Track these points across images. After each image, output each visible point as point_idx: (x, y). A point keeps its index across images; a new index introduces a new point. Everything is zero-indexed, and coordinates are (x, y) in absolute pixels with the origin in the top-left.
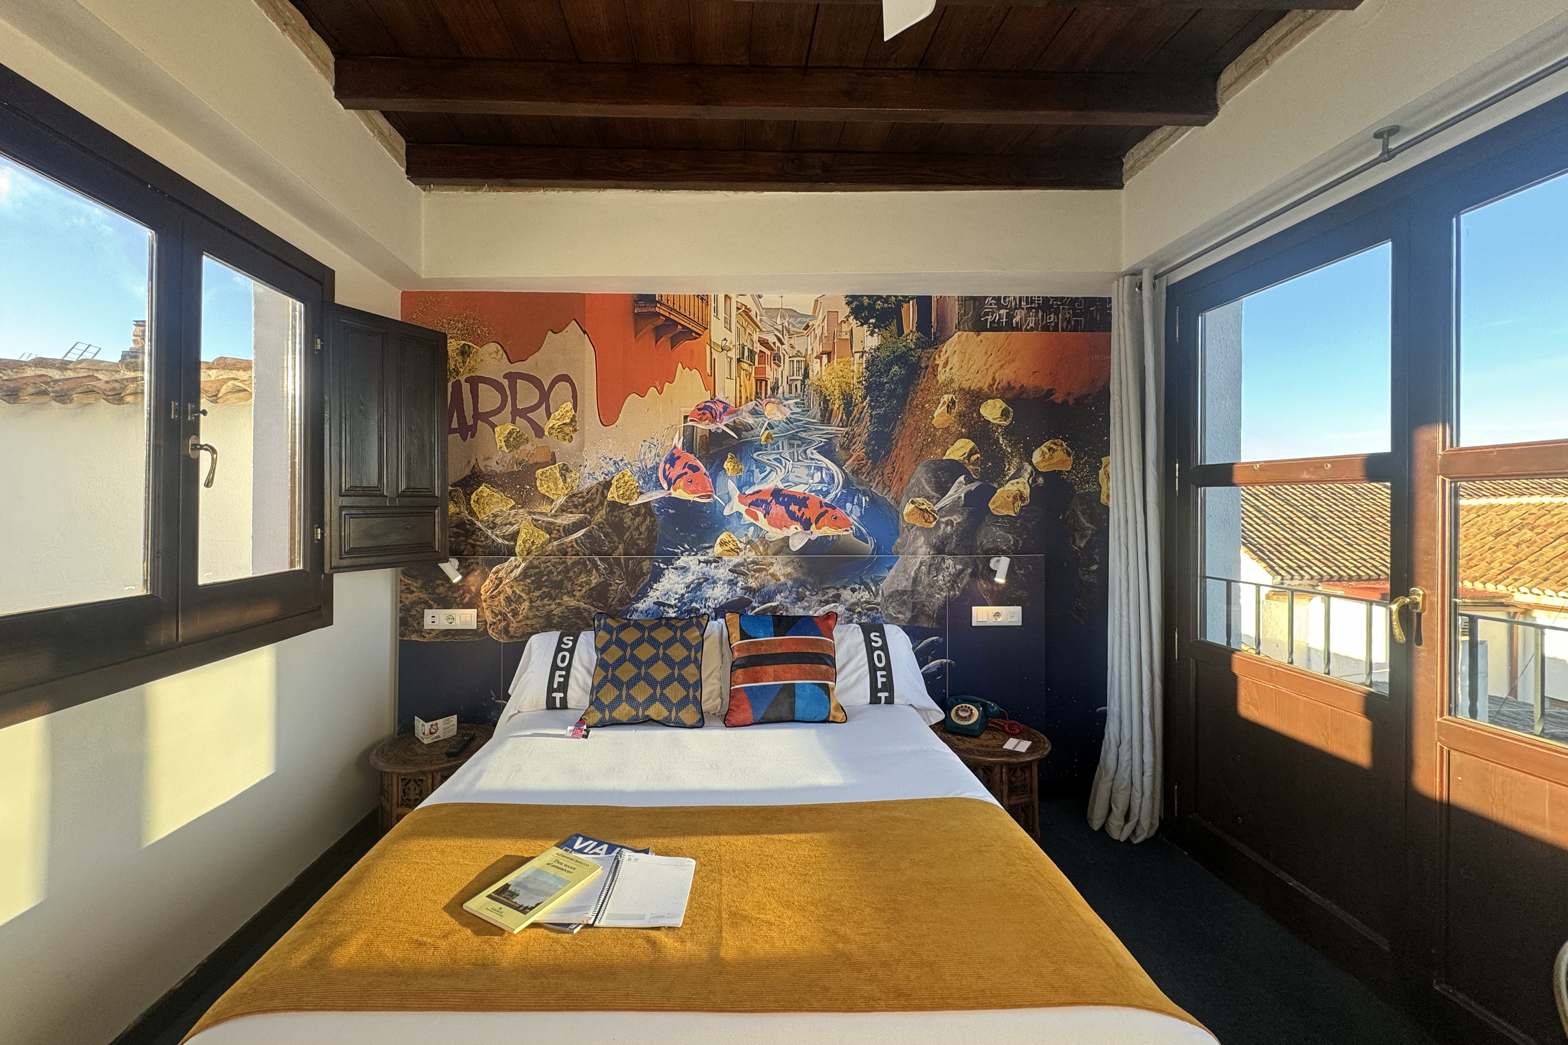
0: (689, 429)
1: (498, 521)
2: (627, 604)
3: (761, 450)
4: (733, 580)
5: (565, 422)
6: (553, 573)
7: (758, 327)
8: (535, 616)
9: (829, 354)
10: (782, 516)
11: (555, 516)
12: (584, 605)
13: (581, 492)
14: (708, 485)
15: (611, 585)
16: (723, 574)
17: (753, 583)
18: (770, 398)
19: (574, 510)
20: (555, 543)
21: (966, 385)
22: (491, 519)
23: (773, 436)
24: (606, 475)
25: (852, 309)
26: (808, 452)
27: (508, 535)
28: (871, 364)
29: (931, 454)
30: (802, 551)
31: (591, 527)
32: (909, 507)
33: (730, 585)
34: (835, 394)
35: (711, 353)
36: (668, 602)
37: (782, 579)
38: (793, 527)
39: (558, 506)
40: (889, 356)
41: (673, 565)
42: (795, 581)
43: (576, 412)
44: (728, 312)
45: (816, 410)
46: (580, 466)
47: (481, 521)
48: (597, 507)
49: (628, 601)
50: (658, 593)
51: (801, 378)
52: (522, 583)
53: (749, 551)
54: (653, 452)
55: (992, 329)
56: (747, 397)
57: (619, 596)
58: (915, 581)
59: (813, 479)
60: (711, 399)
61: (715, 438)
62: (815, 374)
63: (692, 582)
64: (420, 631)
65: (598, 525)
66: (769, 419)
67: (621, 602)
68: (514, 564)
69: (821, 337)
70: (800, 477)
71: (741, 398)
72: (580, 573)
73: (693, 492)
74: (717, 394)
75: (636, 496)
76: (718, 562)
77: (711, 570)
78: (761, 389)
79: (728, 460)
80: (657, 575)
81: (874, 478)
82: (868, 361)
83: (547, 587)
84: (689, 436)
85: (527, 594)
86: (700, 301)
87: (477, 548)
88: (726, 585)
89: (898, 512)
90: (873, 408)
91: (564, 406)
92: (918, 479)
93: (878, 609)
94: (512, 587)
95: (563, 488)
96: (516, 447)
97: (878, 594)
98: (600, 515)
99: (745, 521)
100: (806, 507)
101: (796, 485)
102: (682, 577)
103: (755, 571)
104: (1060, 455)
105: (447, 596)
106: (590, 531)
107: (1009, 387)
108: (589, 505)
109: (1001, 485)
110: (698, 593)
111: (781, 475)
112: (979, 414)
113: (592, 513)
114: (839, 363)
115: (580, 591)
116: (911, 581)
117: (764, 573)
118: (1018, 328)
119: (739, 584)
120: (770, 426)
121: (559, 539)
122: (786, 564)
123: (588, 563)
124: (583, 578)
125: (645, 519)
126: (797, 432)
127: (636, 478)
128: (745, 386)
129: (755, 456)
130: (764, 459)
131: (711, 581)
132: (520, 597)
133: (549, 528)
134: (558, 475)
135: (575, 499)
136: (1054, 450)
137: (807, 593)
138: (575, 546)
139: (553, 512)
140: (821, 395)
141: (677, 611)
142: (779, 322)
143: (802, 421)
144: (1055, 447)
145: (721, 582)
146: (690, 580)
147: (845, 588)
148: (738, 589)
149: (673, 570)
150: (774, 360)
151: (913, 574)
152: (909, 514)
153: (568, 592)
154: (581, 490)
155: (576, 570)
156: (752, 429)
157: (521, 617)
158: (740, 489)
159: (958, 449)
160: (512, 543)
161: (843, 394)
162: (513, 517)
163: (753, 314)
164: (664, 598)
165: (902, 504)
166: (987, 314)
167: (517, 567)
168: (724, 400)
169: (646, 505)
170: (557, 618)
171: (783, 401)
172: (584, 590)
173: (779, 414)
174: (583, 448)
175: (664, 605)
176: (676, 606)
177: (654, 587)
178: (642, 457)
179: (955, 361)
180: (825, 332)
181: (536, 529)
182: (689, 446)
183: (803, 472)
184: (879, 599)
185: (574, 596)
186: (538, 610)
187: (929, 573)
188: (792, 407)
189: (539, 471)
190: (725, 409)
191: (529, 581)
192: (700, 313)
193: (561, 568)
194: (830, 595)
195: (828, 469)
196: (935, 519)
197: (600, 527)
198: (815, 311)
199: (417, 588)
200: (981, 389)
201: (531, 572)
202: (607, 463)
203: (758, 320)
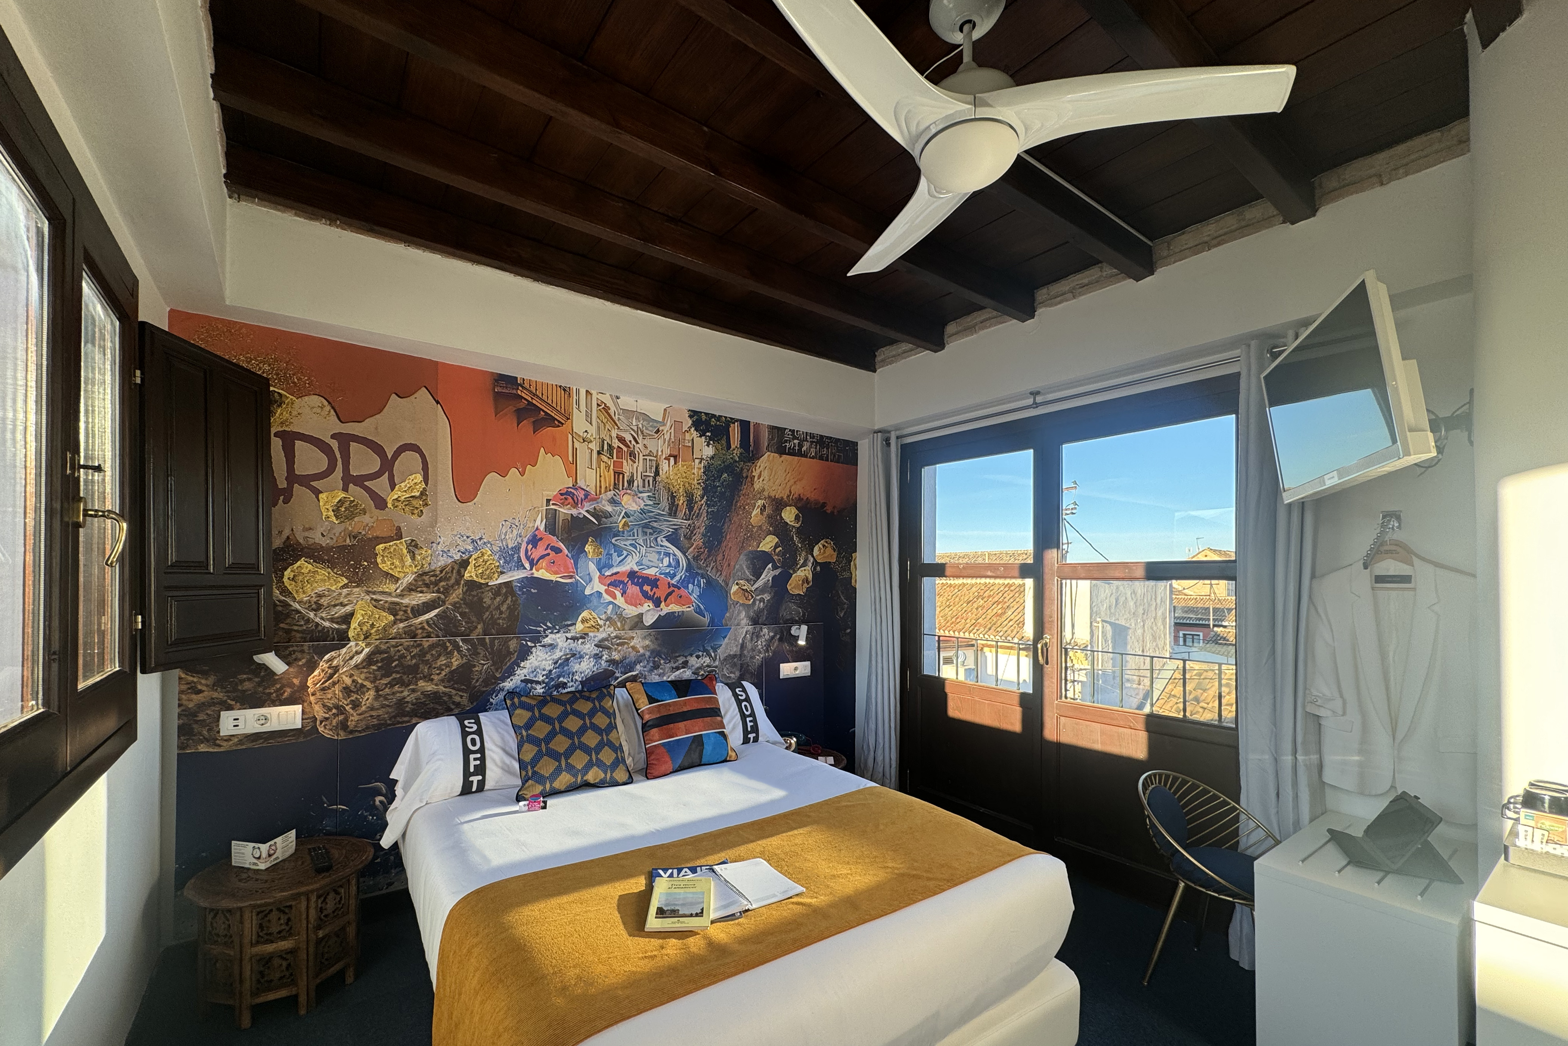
1: (324, 601)
2: (493, 684)
3: (619, 536)
4: (598, 654)
5: (413, 494)
6: (406, 657)
7: (617, 425)
8: (383, 706)
9: (675, 457)
10: (637, 595)
11: (401, 596)
12: (444, 689)
13: (434, 571)
14: (570, 566)
15: (474, 666)
16: (589, 649)
17: (616, 656)
18: (626, 489)
19: (425, 589)
20: (402, 625)
21: (773, 494)
22: (314, 599)
23: (629, 524)
24: (463, 553)
25: (693, 421)
26: (659, 539)
27: (338, 618)
28: (707, 469)
29: (750, 546)
31: (445, 607)
32: (735, 588)
33: (596, 659)
34: (680, 491)
35: (573, 443)
36: (536, 679)
37: (642, 651)
38: (646, 605)
39: (404, 585)
40: (721, 465)
41: (541, 642)
42: (652, 652)
43: (427, 484)
44: (589, 406)
45: (665, 504)
46: (432, 543)
47: (299, 602)
48: (452, 586)
49: (493, 681)
50: (525, 671)
51: (653, 475)
52: (365, 670)
53: (609, 627)
54: (515, 532)
55: (789, 454)
56: (606, 487)
57: (483, 676)
58: (743, 647)
59: (662, 563)
61: (576, 522)
62: (664, 473)
63: (560, 658)
64: (214, 738)
65: (454, 604)
66: (626, 509)
67: (486, 682)
68: (353, 650)
69: (669, 442)
70: (652, 561)
71: (600, 487)
72: (439, 656)
73: (556, 573)
74: (578, 482)
75: (496, 575)
76: (585, 638)
77: (578, 646)
78: (619, 482)
79: (589, 543)
80: (524, 653)
81: (710, 564)
82: (705, 467)
83: (398, 672)
84: (552, 519)
85: (371, 682)
86: (563, 392)
87: (293, 633)
88: (592, 659)
89: (727, 592)
90: (708, 506)
91: (412, 477)
92: (741, 565)
93: (717, 672)
94: (351, 676)
95: (411, 566)
96: (350, 517)
97: (716, 658)
98: (456, 595)
99: (604, 600)
100: (657, 587)
101: (649, 568)
102: (549, 653)
103: (618, 645)
104: (831, 551)
105: (255, 693)
106: (444, 612)
107: (800, 499)
108: (443, 584)
109: (794, 572)
110: (566, 668)
111: (636, 558)
112: (781, 518)
113: (446, 592)
114: (683, 466)
115: (438, 674)
116: (739, 646)
117: (626, 646)
118: (806, 456)
119: (604, 658)
120: (627, 515)
121: (406, 620)
122: (645, 638)
123: (448, 644)
124: (442, 661)
125: (506, 598)
126: (650, 522)
127: (496, 557)
128: (605, 477)
129: (613, 541)
130: (621, 544)
131: (578, 656)
132: (362, 686)
133: (393, 609)
134: (405, 551)
135: (426, 578)
136: (827, 547)
137: (662, 662)
138: (426, 627)
139: (398, 591)
140: (669, 491)
141: (545, 687)
142: (634, 423)
143: (653, 512)
144: (827, 545)
145: (587, 657)
146: (558, 657)
147: (691, 655)
148: (603, 662)
149: (541, 648)
150: (630, 456)
151: (741, 641)
152: (735, 593)
153: (425, 677)
154: (433, 568)
155: (434, 652)
156: (611, 516)
157: (364, 708)
158: (600, 570)
159: (767, 543)
160: (344, 627)
161: (686, 492)
162: (345, 597)
163: (612, 412)
164: (532, 675)
165: (730, 585)
166: (786, 442)
167: (358, 653)
168: (585, 488)
169: (508, 584)
170: (410, 706)
171: (638, 493)
172: (444, 673)
173: (634, 505)
174: (436, 524)
175: (532, 682)
176: (543, 682)
177: (521, 665)
178: (503, 537)
180: (672, 437)
181: (375, 610)
182: (551, 528)
183: (654, 557)
184: (717, 663)
185: (432, 680)
186: (386, 699)
187: (752, 639)
188: (645, 499)
189: (381, 546)
190: (586, 496)
191: (374, 667)
192: (563, 404)
193: (415, 651)
194: (680, 662)
195: (675, 555)
196: (753, 597)
197: (455, 607)
198: (664, 418)
199: (207, 686)
200: (782, 498)
201: (379, 657)
202: (464, 541)
203: (616, 419)
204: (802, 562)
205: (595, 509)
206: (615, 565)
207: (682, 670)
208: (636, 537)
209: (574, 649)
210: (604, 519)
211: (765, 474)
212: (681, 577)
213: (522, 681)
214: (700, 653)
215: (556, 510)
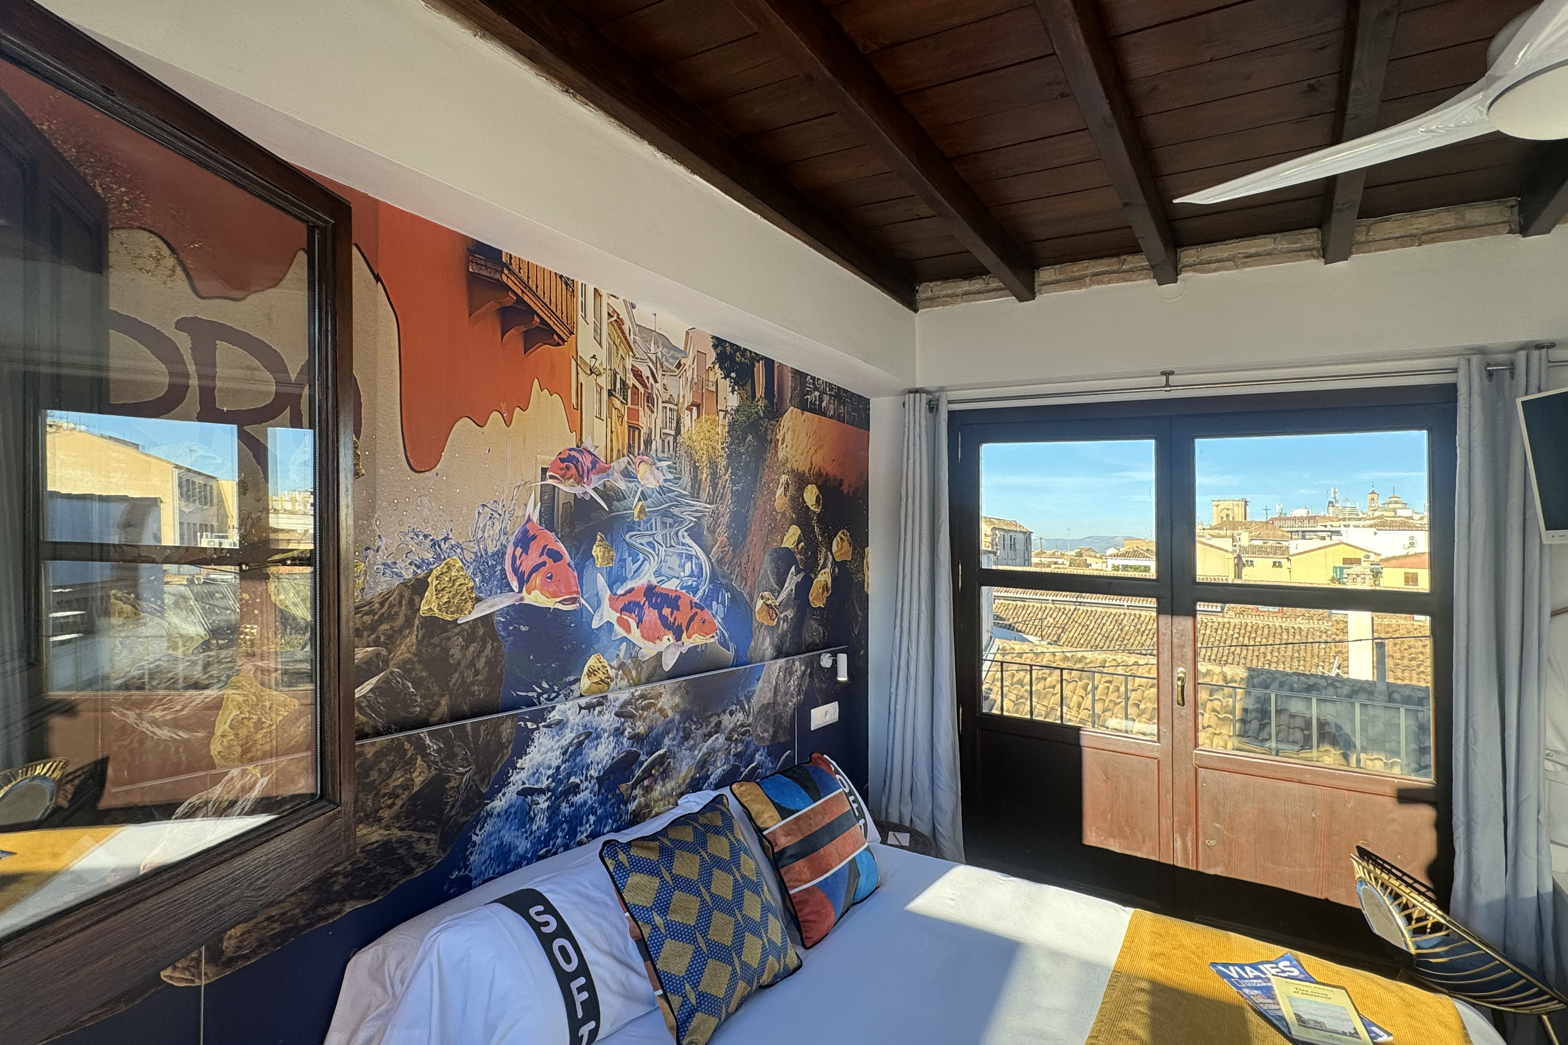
2: (476, 806)
7: (632, 350)
9: (698, 406)
12: (400, 833)
13: (370, 603)
14: (573, 583)
15: (449, 779)
18: (643, 454)
21: (796, 466)
24: (418, 567)
25: (717, 354)
27: (188, 716)
28: (732, 426)
29: (774, 540)
31: (388, 671)
32: (760, 603)
34: (703, 460)
35: (578, 373)
40: (745, 421)
44: (598, 316)
45: (686, 479)
46: (367, 549)
48: (401, 631)
49: (477, 801)
51: (673, 433)
55: (810, 410)
56: (619, 450)
57: (462, 797)
58: (776, 690)
59: (684, 571)
60: (577, 446)
61: (582, 506)
62: (686, 430)
65: (403, 665)
66: (642, 486)
67: (466, 806)
69: (691, 383)
71: (612, 449)
72: (393, 770)
73: (554, 596)
74: (584, 440)
75: (470, 604)
78: (634, 442)
79: (597, 543)
81: (735, 569)
82: (729, 425)
84: (548, 502)
86: (564, 286)
88: (611, 738)
89: (751, 610)
90: (734, 484)
92: (765, 570)
98: (406, 647)
100: (678, 610)
101: (669, 579)
106: (386, 681)
107: (821, 474)
108: (385, 627)
113: (390, 642)
114: (706, 421)
115: (390, 807)
116: (773, 691)
118: (825, 414)
120: (644, 496)
123: (407, 746)
124: (398, 779)
125: (484, 647)
126: (669, 507)
128: (617, 433)
140: (691, 459)
141: (551, 797)
142: (652, 350)
143: (674, 491)
146: (568, 741)
149: (545, 730)
150: (648, 402)
151: (773, 683)
152: (759, 612)
153: (367, 817)
154: (368, 598)
159: (789, 537)
160: (199, 735)
161: (710, 462)
162: (204, 669)
163: (626, 328)
165: (755, 600)
166: (808, 393)
168: (592, 450)
169: (486, 620)
170: (341, 879)
171: (656, 461)
172: (399, 802)
173: (652, 479)
174: (374, 512)
180: (695, 376)
181: (265, 692)
182: (548, 518)
184: (751, 719)
185: (380, 820)
187: (784, 678)
188: (664, 471)
190: (595, 462)
192: (564, 307)
196: (776, 615)
197: (405, 671)
198: (686, 348)
200: (804, 471)
203: (631, 339)
204: (822, 562)
205: (605, 485)
206: (629, 577)
207: (714, 738)
208: (654, 532)
210: (615, 503)
211: (788, 437)
212: (704, 590)
214: (734, 708)
215: (554, 487)
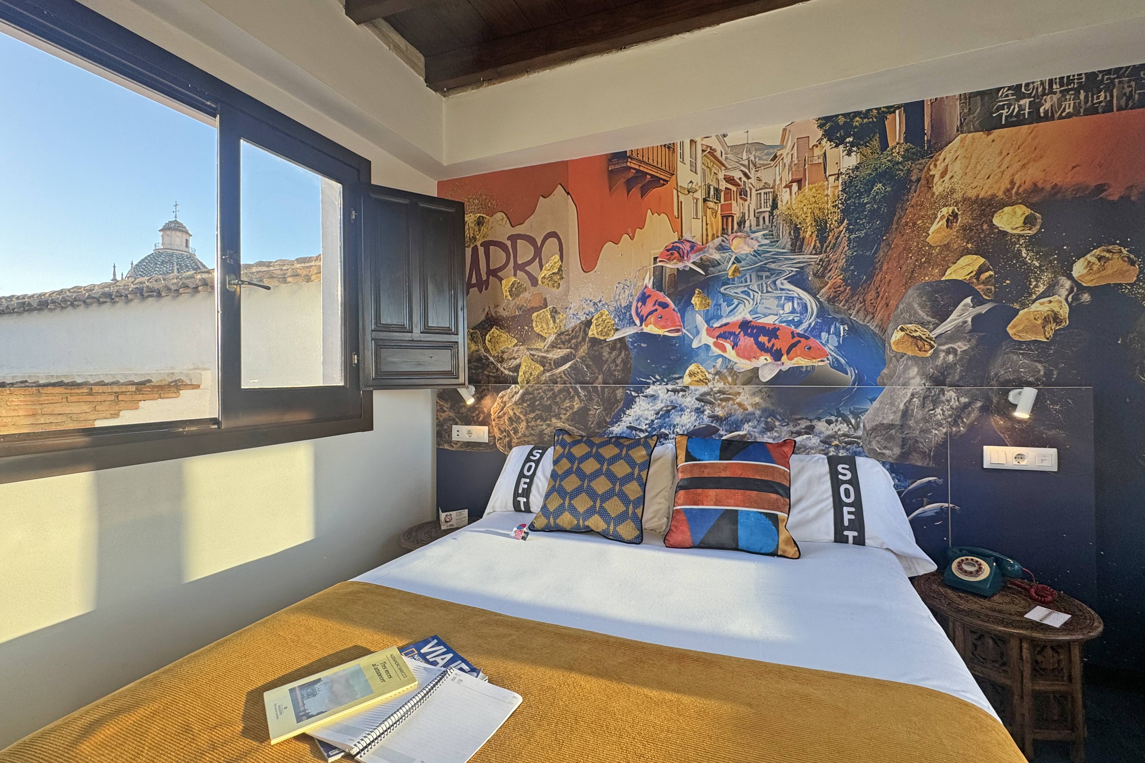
0: (659, 269)
1: (505, 356)
2: (604, 427)
3: (728, 284)
4: (700, 409)
5: (554, 271)
6: (543, 398)
7: (725, 166)
8: (531, 435)
9: (800, 181)
10: (751, 347)
11: (547, 351)
13: (568, 331)
15: (590, 410)
16: (690, 402)
17: (720, 412)
18: (736, 232)
19: (562, 346)
20: (548, 374)
21: (972, 194)
22: (500, 355)
23: (741, 269)
24: (588, 315)
25: (825, 131)
26: (778, 282)
27: (513, 367)
28: (848, 184)
29: (926, 275)
30: (772, 381)
31: (575, 360)
32: (897, 335)
33: (697, 413)
34: (807, 221)
35: (678, 196)
36: (640, 427)
37: (750, 409)
38: (762, 358)
39: (549, 343)
40: (871, 174)
41: (643, 393)
42: (764, 410)
43: (562, 262)
44: (693, 155)
45: (786, 240)
46: (566, 308)
47: (493, 357)
48: (580, 343)
49: (605, 424)
50: (630, 419)
51: (769, 209)
52: (520, 406)
53: (718, 381)
54: (627, 292)
55: (1009, 124)
56: (713, 235)
57: (597, 419)
58: (906, 414)
59: (783, 309)
60: (679, 240)
62: (784, 203)
63: (661, 410)
64: (450, 441)
65: (581, 358)
66: (736, 254)
67: (599, 425)
68: (514, 391)
69: (790, 166)
70: (769, 309)
71: (707, 235)
72: (565, 399)
73: (663, 327)
74: (684, 235)
75: (612, 332)
76: (685, 391)
77: (678, 399)
78: (727, 224)
79: (696, 295)
80: (629, 402)
81: (854, 306)
82: (844, 183)
83: (539, 410)
84: (659, 275)
85: (525, 415)
86: (667, 150)
87: (491, 378)
89: (883, 342)
90: (851, 231)
91: (553, 258)
92: (909, 304)
93: (858, 444)
94: (513, 409)
95: (553, 328)
96: (517, 295)
97: (858, 427)
98: (583, 350)
99: (713, 353)
100: (777, 337)
101: (765, 316)
102: (651, 404)
103: (721, 400)
104: (1116, 264)
105: (467, 415)
106: (575, 364)
107: (1035, 189)
108: (574, 341)
109: (1024, 306)
110: (667, 420)
111: (749, 307)
112: (992, 226)
113: (576, 348)
114: (811, 190)
115: (565, 414)
116: (900, 414)
117: (731, 402)
118: (1048, 117)
119: (706, 413)
120: (737, 260)
121: (551, 370)
122: (754, 394)
123: (571, 390)
124: (567, 404)
125: (620, 353)
126: (765, 264)
127: (612, 316)
128: (712, 224)
129: (722, 290)
130: (731, 292)
131: (678, 408)
132: (519, 418)
133: (543, 361)
134: (549, 317)
135: (563, 337)
136: (1108, 259)
137: (777, 423)
138: (563, 376)
139: (546, 348)
140: (791, 224)
141: (648, 435)
142: (745, 157)
143: (771, 252)
144: (1108, 255)
145: (688, 410)
146: (659, 408)
147: (819, 419)
148: (705, 417)
149: (644, 398)
150: (741, 195)
151: (902, 406)
152: (898, 343)
153: (556, 415)
154: (567, 329)
155: (561, 396)
156: (719, 264)
157: (520, 434)
158: (708, 322)
159: (962, 268)
160: (516, 374)
161: (816, 221)
162: (516, 353)
163: (718, 154)
165: (889, 331)
166: (1002, 108)
167: (516, 393)
168: (691, 240)
169: (621, 340)
171: (750, 234)
172: (568, 414)
174: (569, 292)
175: (636, 429)
177: (627, 413)
178: (617, 297)
179: (956, 168)
180: (795, 158)
181: (533, 363)
182: (658, 285)
183: (772, 303)
184: (860, 433)
185: (561, 418)
186: (533, 429)
187: (923, 406)
188: (759, 239)
189: (535, 314)
190: (692, 248)
191: (525, 405)
192: (667, 161)
193: (550, 394)
194: (803, 426)
195: (800, 299)
196: (932, 347)
197: (583, 361)
198: (783, 140)
199: (447, 408)
200: (994, 195)
201: (527, 397)
202: (588, 305)
203: (723, 158)
204: (1044, 288)
205: (701, 259)
206: (724, 315)
209: (674, 401)
210: (711, 269)
212: (810, 325)
213: (627, 427)
